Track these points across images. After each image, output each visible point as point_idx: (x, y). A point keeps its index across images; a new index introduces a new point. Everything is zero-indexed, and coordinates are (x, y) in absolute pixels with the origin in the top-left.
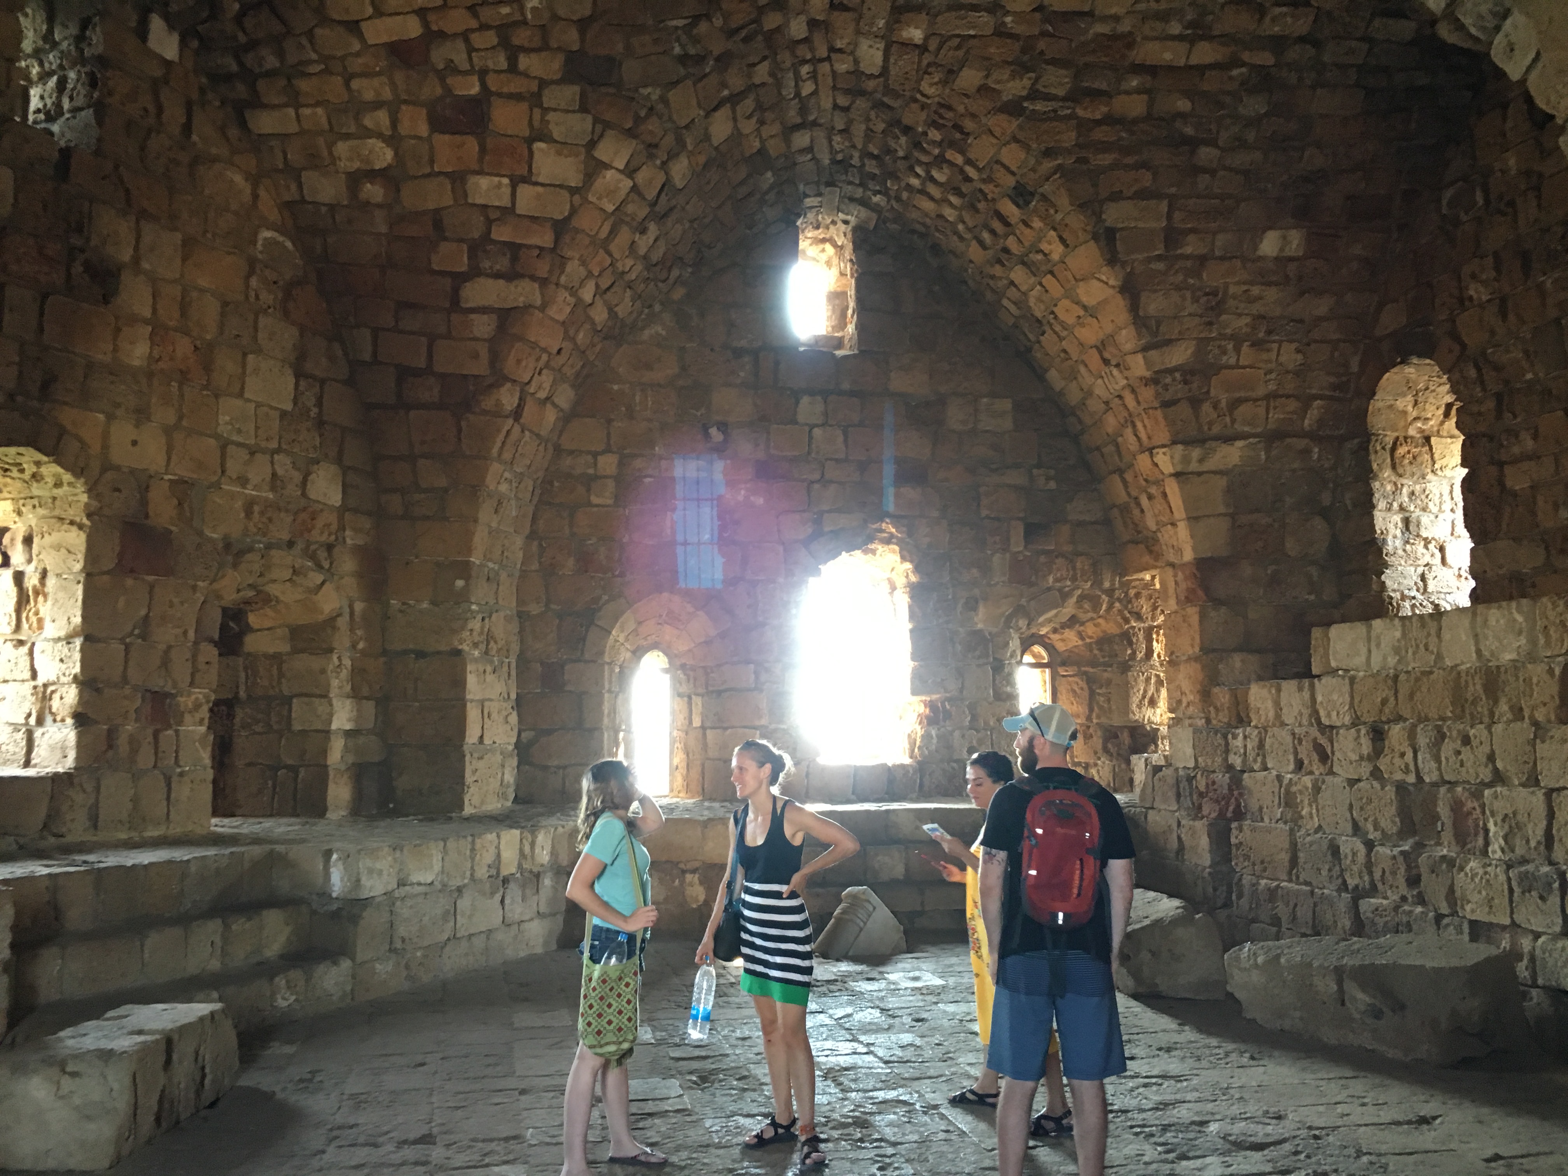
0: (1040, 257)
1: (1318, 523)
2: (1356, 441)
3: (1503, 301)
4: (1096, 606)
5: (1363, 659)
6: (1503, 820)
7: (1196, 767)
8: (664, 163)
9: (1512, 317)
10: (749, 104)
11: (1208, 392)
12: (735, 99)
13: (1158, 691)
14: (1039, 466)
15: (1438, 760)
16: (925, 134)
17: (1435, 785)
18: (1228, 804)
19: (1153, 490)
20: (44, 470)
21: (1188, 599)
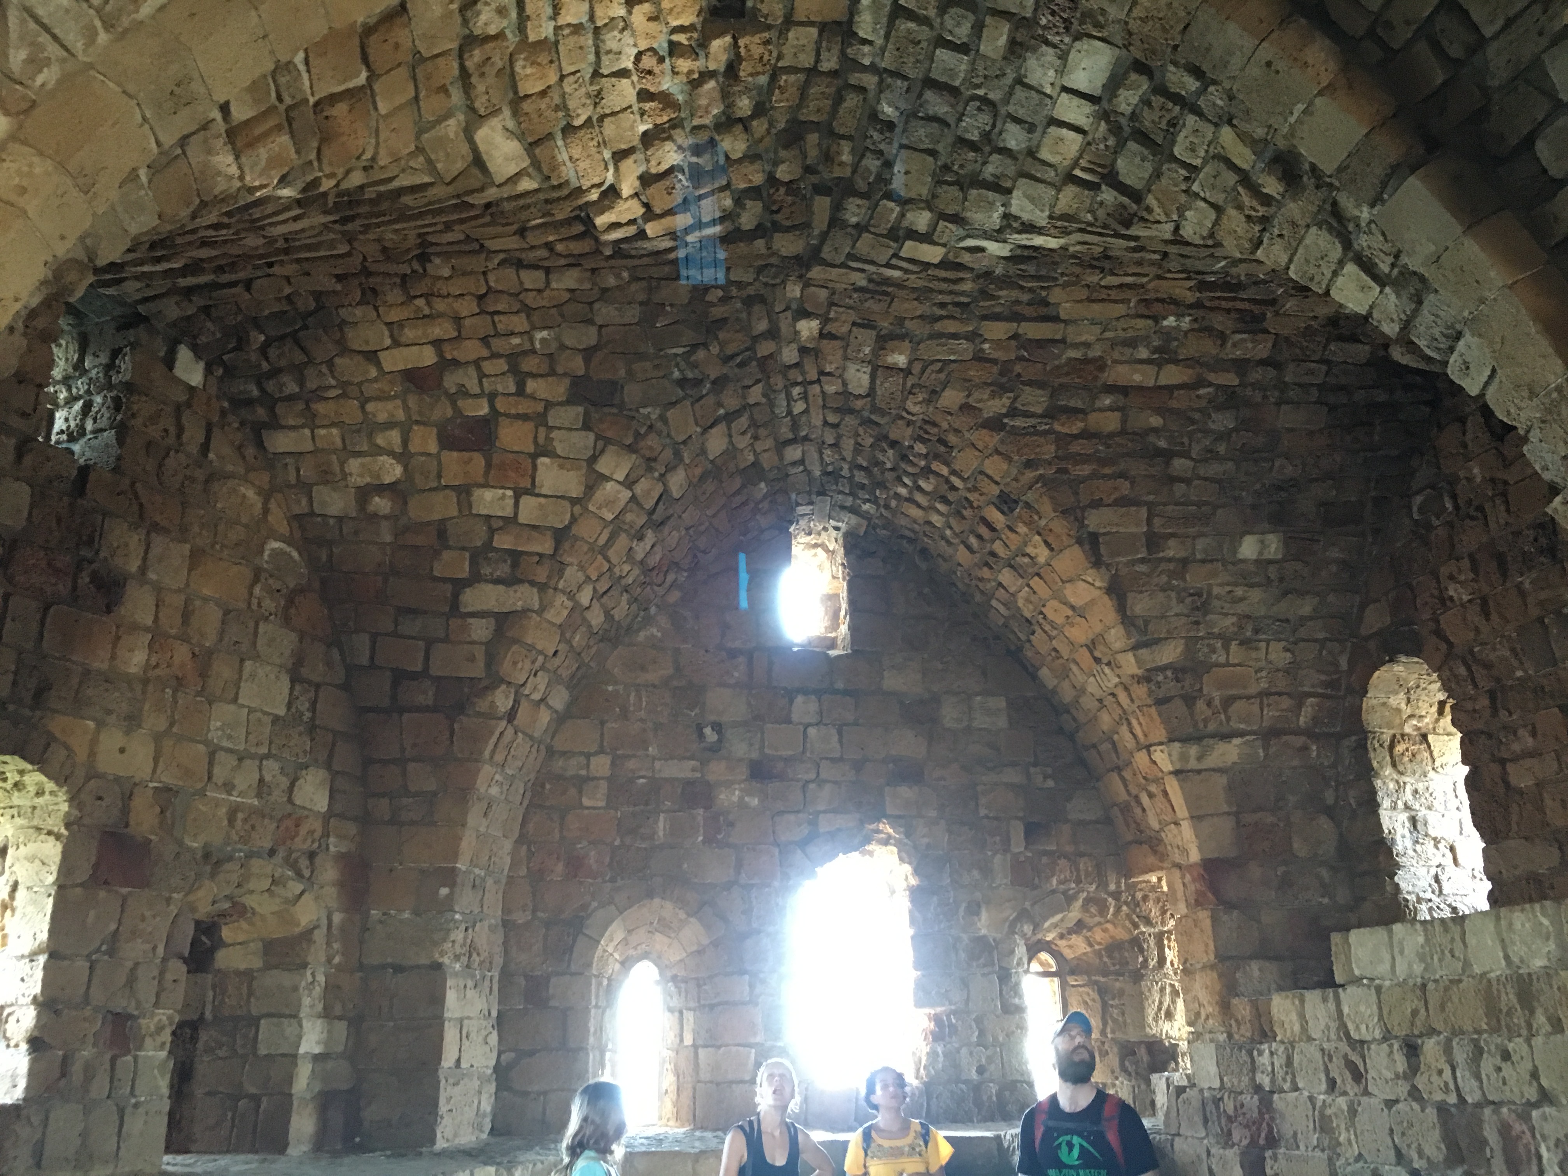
0: (1026, 560)
1: (1324, 823)
2: (1354, 738)
3: (1484, 601)
4: (1103, 909)
5: (1387, 966)
6: (1557, 1146)
7: (1222, 1087)
8: (662, 475)
9: (1494, 617)
10: (743, 421)
11: (1201, 689)
12: (730, 417)
13: (1174, 1002)
14: (1035, 765)
15: (1478, 1077)
16: (912, 447)
17: (1478, 1105)
18: (1259, 1129)
19: (1153, 788)
20: (27, 779)
21: (1198, 903)
